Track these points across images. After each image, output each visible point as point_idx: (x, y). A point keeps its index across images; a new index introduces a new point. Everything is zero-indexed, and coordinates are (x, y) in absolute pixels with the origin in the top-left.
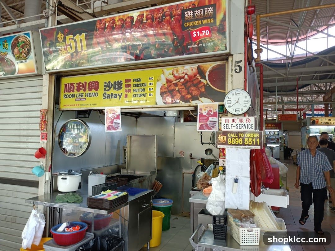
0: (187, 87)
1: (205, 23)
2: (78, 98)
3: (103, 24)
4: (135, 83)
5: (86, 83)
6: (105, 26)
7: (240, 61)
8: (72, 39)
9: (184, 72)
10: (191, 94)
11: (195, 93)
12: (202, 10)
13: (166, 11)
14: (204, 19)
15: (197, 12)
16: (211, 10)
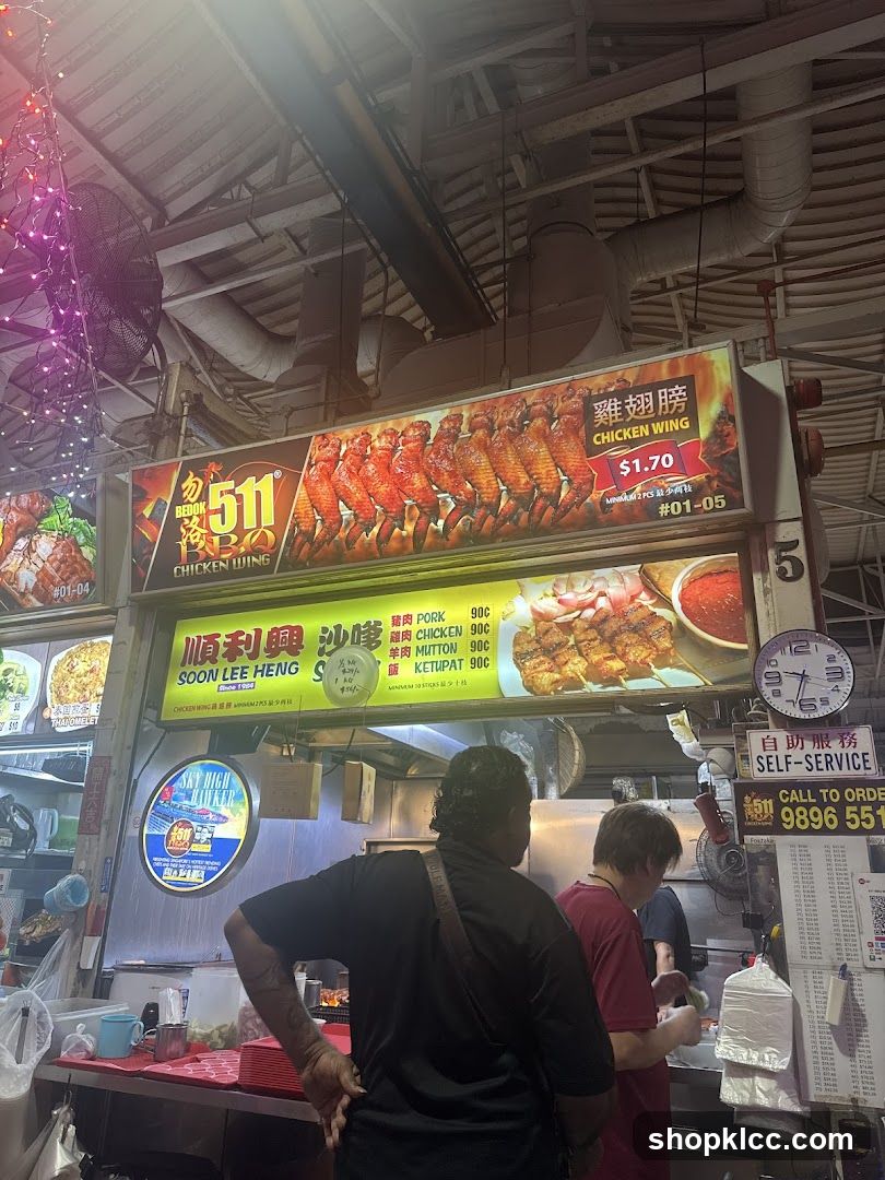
0: (607, 634)
1: (661, 431)
2: (230, 682)
3: (333, 446)
4: (423, 625)
5: (258, 631)
6: (337, 454)
7: (795, 544)
8: (232, 492)
9: (592, 587)
10: (623, 656)
11: (637, 653)
12: (650, 394)
13: (535, 404)
14: (658, 419)
15: (634, 402)
16: (680, 394)
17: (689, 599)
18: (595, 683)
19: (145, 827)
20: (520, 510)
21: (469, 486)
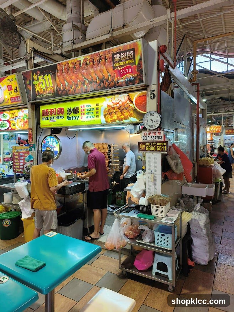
0: (121, 110)
1: (128, 63)
2: (51, 120)
3: (62, 66)
4: (87, 108)
5: (55, 109)
6: (63, 68)
7: (154, 91)
8: (43, 78)
9: (119, 99)
10: (124, 115)
11: (126, 114)
12: (126, 53)
13: (102, 56)
14: (128, 60)
15: (122, 55)
16: (132, 53)
17: (137, 102)
18: (118, 120)
19: (42, 148)
20: (101, 83)
21: (90, 77)
